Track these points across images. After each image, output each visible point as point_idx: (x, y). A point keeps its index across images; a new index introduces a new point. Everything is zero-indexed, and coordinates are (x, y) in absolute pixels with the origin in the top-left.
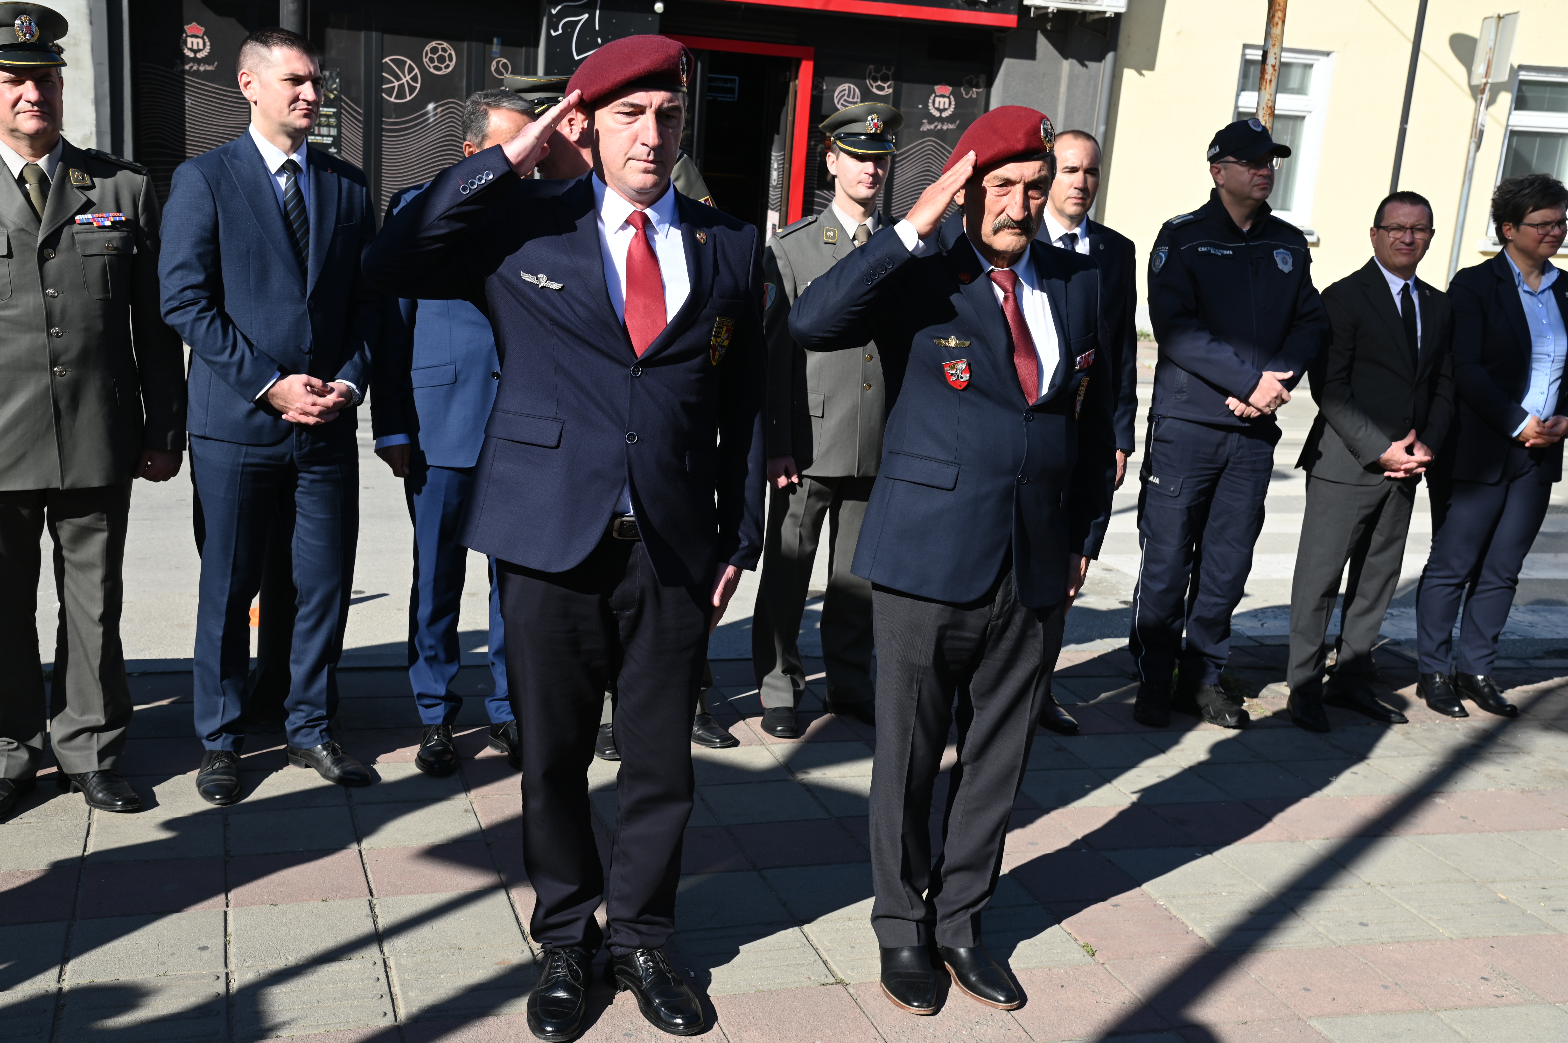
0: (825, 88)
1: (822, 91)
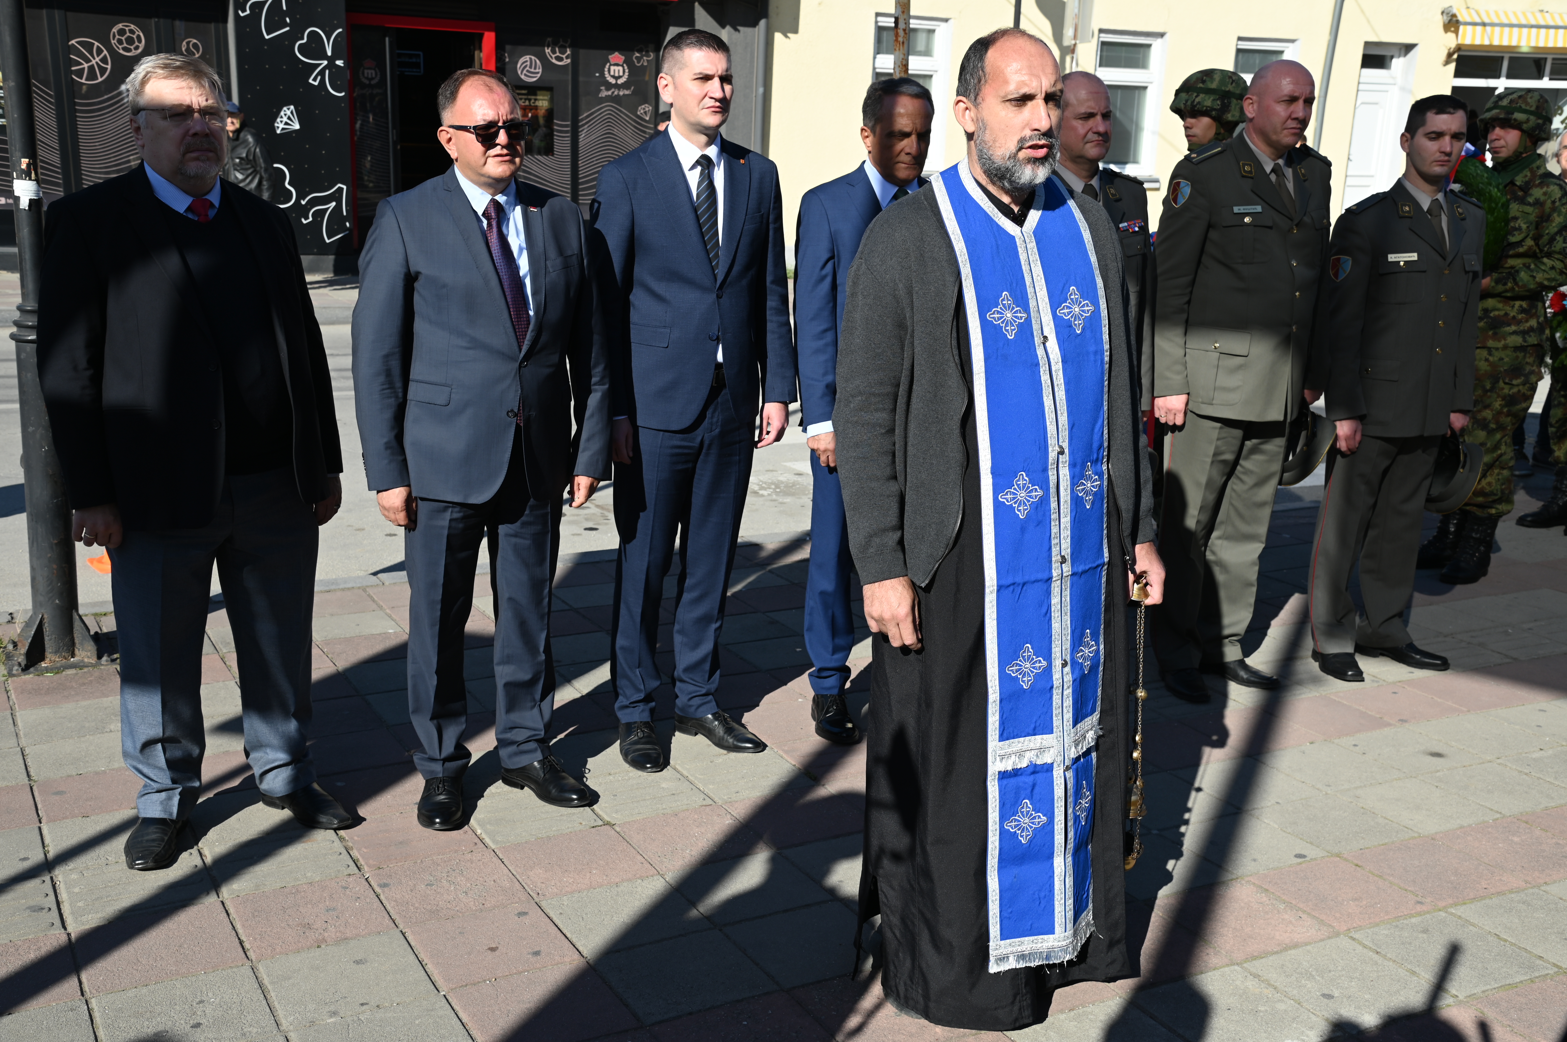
0: (507, 60)
1: (504, 64)
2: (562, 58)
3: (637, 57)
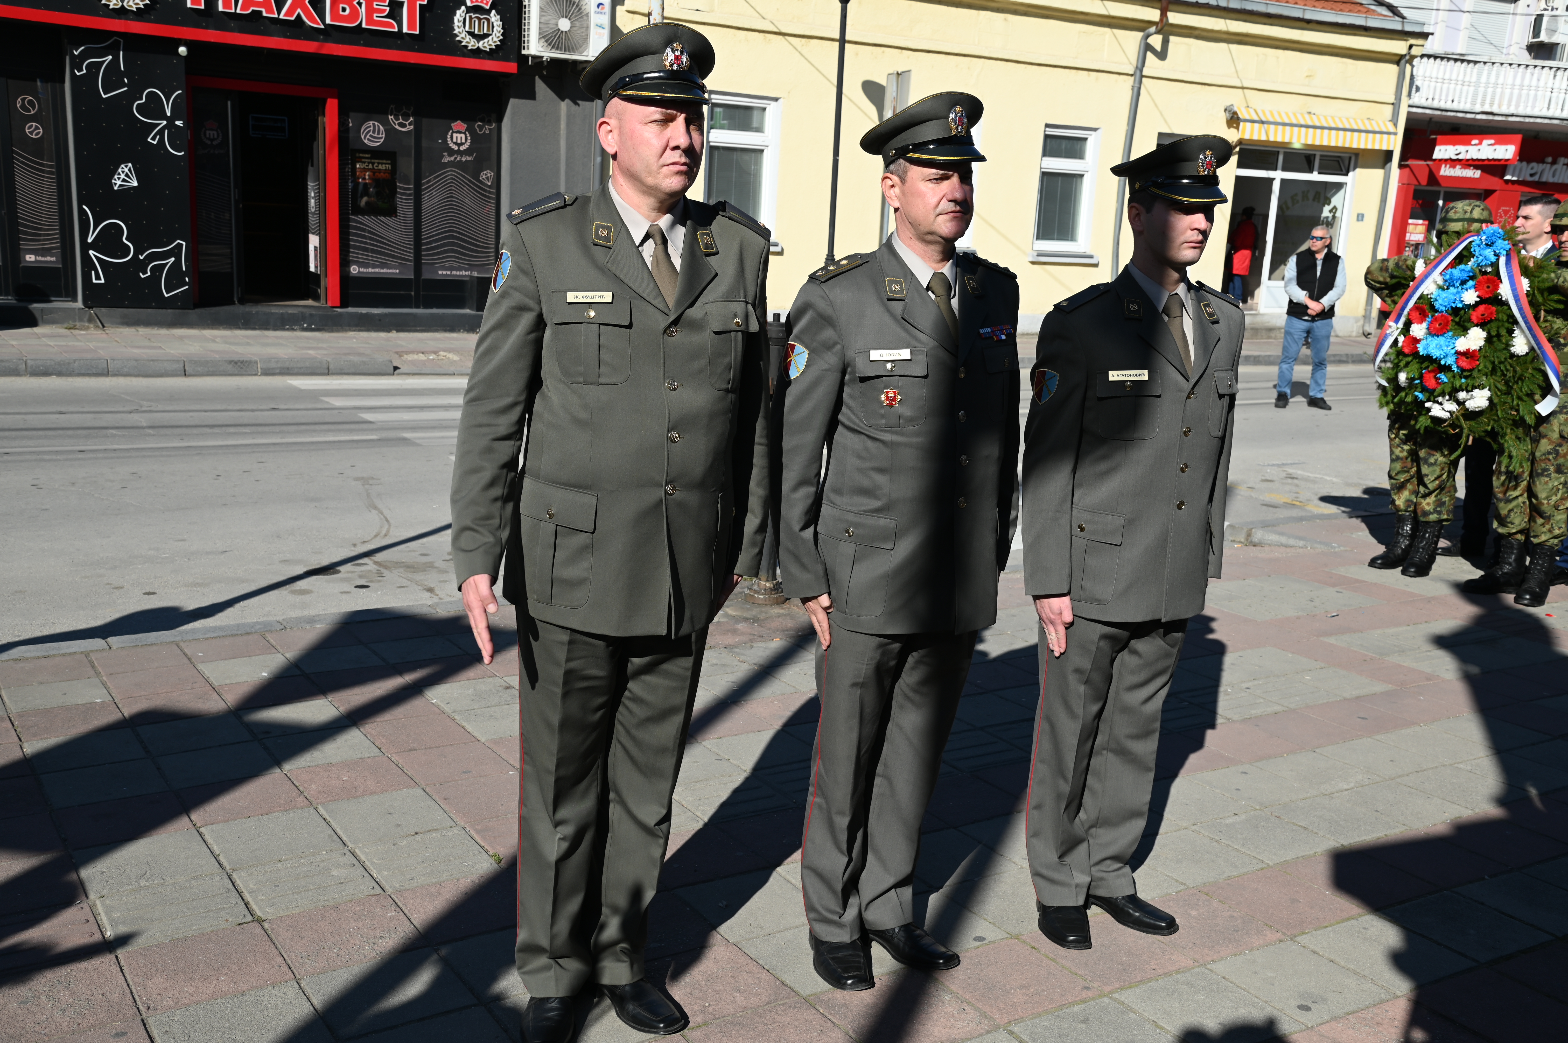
0: (351, 124)
1: (349, 128)
2: (405, 126)
3: (479, 126)
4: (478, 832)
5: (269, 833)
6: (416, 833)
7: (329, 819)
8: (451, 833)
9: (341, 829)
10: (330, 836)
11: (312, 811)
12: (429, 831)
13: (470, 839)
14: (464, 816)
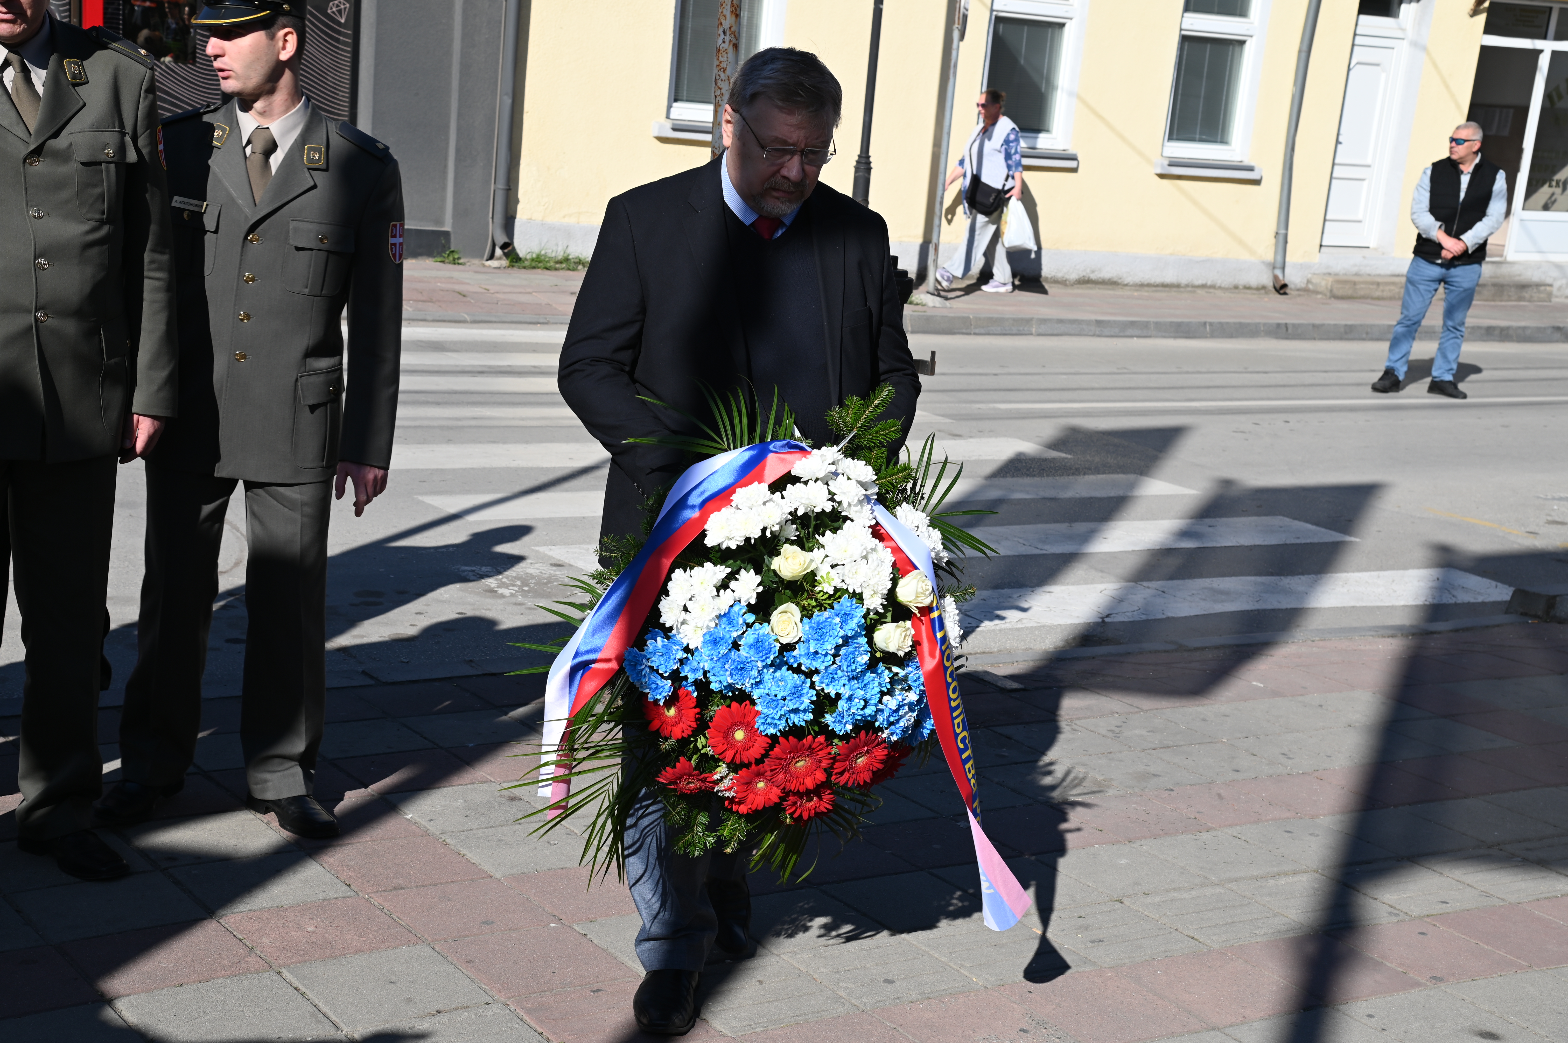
4: (529, 1011)
5: (219, 1008)
6: (439, 1012)
7: (303, 989)
8: (490, 1013)
9: (325, 1004)
10: (312, 1015)
11: (275, 977)
12: (457, 1009)
13: (520, 1022)
14: (503, 987)
